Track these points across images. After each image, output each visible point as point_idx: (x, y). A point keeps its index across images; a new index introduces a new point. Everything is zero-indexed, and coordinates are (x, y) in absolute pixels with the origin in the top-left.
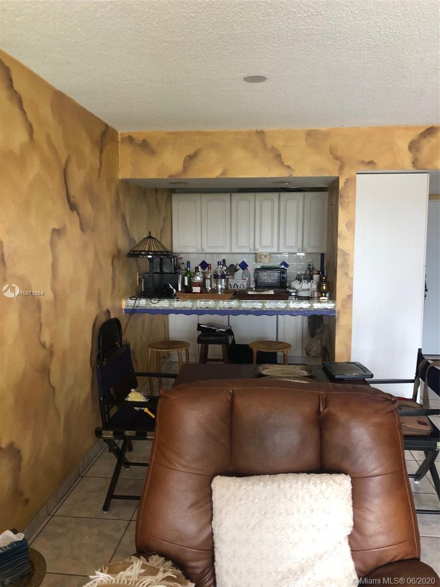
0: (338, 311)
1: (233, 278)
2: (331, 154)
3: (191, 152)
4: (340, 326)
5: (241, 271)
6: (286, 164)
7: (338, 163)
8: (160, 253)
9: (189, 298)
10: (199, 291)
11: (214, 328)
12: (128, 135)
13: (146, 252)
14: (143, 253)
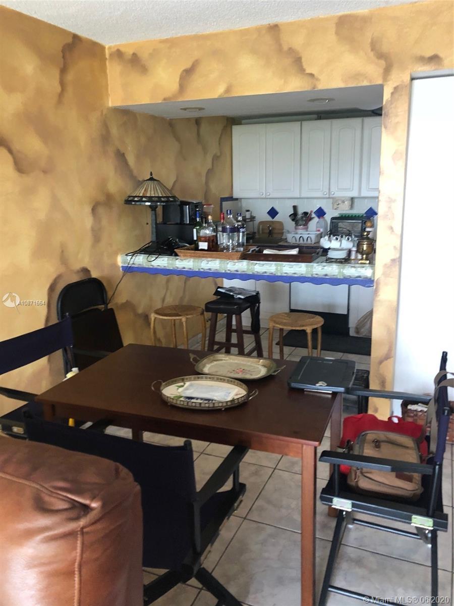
0: (377, 279)
1: (307, 229)
2: (372, 50)
3: (188, 65)
4: (379, 301)
5: (316, 219)
6: (308, 71)
7: (383, 63)
8: (156, 199)
9: (191, 257)
10: (206, 248)
11: (231, 294)
12: (116, 49)
13: (139, 198)
14: (136, 199)
